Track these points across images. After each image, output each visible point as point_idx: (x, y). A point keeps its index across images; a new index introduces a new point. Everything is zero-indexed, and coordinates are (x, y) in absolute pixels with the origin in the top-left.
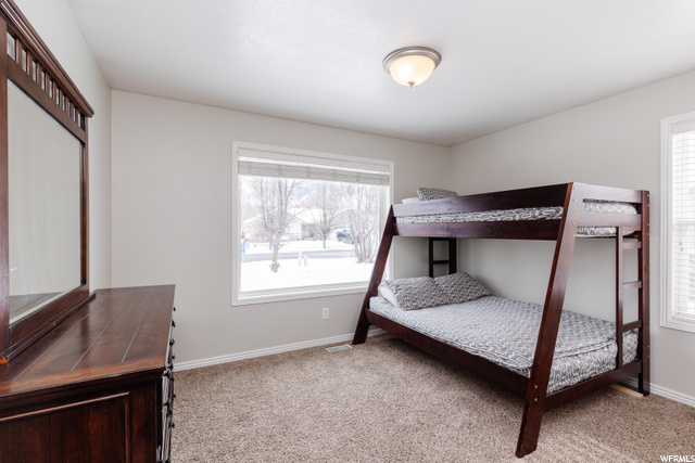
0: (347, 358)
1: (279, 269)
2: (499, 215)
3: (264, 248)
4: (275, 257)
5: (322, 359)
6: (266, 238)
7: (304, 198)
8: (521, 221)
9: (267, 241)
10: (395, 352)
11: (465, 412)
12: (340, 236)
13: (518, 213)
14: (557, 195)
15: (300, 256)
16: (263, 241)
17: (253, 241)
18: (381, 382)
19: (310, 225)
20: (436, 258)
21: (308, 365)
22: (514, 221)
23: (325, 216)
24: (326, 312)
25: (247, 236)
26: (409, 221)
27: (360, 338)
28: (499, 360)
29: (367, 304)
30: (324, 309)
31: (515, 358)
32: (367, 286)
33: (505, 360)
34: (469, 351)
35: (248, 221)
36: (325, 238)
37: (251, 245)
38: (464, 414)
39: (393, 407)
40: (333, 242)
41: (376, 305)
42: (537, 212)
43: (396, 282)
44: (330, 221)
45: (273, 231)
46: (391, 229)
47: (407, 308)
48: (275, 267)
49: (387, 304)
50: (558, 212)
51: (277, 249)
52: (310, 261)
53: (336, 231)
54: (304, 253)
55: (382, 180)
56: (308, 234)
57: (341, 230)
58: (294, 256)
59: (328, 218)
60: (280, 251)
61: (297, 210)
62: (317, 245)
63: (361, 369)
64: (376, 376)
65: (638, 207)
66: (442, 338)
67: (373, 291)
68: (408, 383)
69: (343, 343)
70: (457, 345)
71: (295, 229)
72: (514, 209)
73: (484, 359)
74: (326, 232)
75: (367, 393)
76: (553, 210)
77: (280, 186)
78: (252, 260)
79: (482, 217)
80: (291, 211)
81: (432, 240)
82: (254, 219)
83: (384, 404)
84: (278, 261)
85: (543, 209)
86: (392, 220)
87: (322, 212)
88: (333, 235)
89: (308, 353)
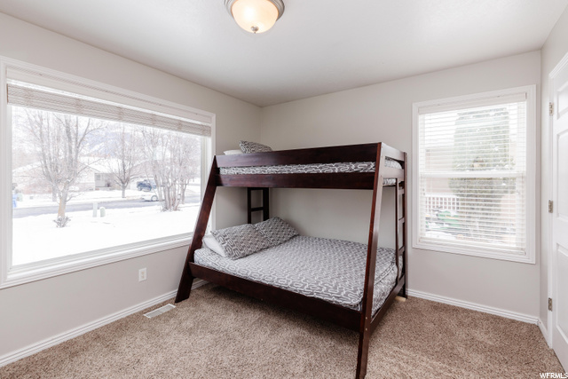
0: (172, 321)
1: (68, 223)
2: (321, 168)
3: (46, 200)
4: (61, 210)
5: (142, 330)
6: (47, 189)
7: (96, 147)
8: (340, 174)
9: (49, 192)
10: (223, 302)
11: (302, 352)
12: (141, 185)
13: (337, 166)
14: (369, 152)
15: (95, 207)
16: (44, 192)
17: (28, 193)
18: (217, 342)
19: (107, 175)
20: (253, 206)
21: (123, 343)
22: (334, 173)
23: (124, 166)
24: (142, 273)
25: (19, 187)
26: (233, 172)
27: (183, 294)
28: (333, 299)
29: (191, 257)
30: (140, 271)
31: (346, 295)
32: (190, 239)
33: (338, 298)
34: (304, 294)
35: (21, 169)
36: (124, 188)
37: (25, 197)
38: (302, 356)
39: (236, 369)
40: (133, 192)
41: (201, 257)
42: (353, 166)
43: (223, 231)
44: (130, 170)
45: (58, 181)
46: (215, 180)
47: (236, 258)
48: (62, 222)
49: (214, 255)
50: (369, 166)
51: (64, 201)
52: (107, 211)
53: (136, 181)
54: (100, 204)
55: (204, 131)
56: (103, 184)
57: (142, 180)
58: (87, 207)
59: (127, 168)
60: (67, 203)
61: (92, 159)
62: (116, 195)
63: (191, 331)
64: (209, 336)
65: (402, 163)
66: (276, 284)
67: (197, 242)
68: (243, 335)
69: (164, 303)
70: (292, 289)
71: (88, 179)
72: (333, 163)
73: (318, 299)
74: (124, 182)
75: (203, 360)
76: (366, 164)
77: (68, 132)
78: (28, 215)
79: (306, 169)
80: (82, 160)
81: (250, 190)
82: (29, 167)
83: (225, 370)
84: (67, 214)
85: (357, 163)
86: (215, 170)
87: (120, 161)
88: (133, 185)
89: (121, 327)
